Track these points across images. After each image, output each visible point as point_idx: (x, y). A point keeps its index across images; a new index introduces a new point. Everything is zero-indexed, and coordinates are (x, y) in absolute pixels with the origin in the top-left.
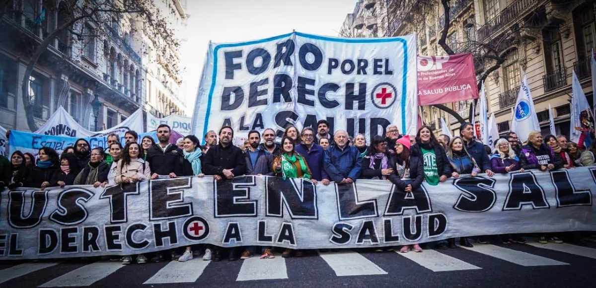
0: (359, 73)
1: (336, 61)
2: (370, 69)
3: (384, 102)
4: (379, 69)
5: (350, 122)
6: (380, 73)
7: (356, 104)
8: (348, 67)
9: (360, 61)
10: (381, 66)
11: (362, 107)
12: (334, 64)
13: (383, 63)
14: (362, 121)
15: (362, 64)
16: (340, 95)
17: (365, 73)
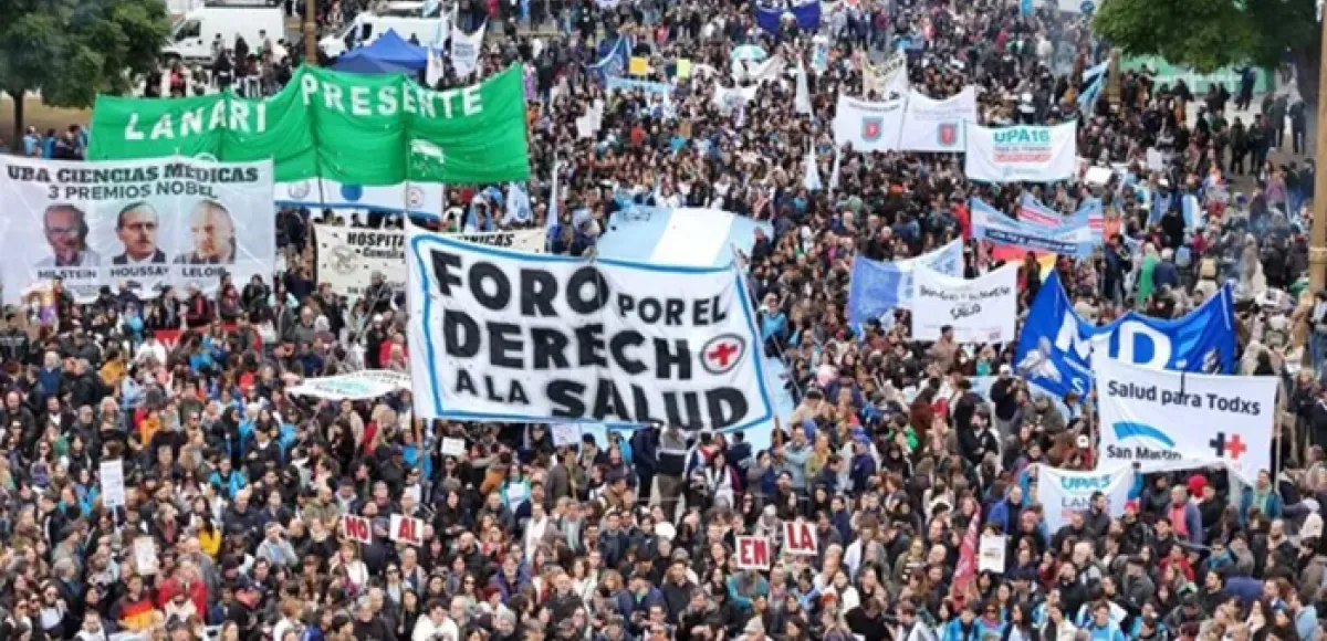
0: (668, 322)
1: (630, 299)
2: (687, 316)
3: (724, 362)
4: (702, 317)
5: (669, 398)
6: (705, 322)
7: (674, 369)
8: (649, 311)
9: (670, 302)
10: (705, 311)
11: (685, 374)
12: (626, 303)
13: (709, 306)
14: (691, 398)
15: (675, 308)
16: (646, 354)
17: (679, 322)
